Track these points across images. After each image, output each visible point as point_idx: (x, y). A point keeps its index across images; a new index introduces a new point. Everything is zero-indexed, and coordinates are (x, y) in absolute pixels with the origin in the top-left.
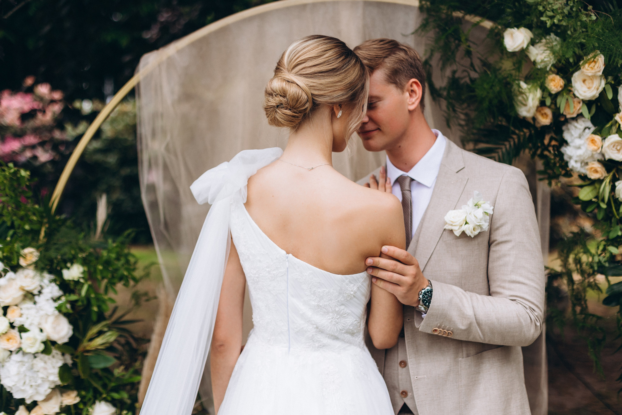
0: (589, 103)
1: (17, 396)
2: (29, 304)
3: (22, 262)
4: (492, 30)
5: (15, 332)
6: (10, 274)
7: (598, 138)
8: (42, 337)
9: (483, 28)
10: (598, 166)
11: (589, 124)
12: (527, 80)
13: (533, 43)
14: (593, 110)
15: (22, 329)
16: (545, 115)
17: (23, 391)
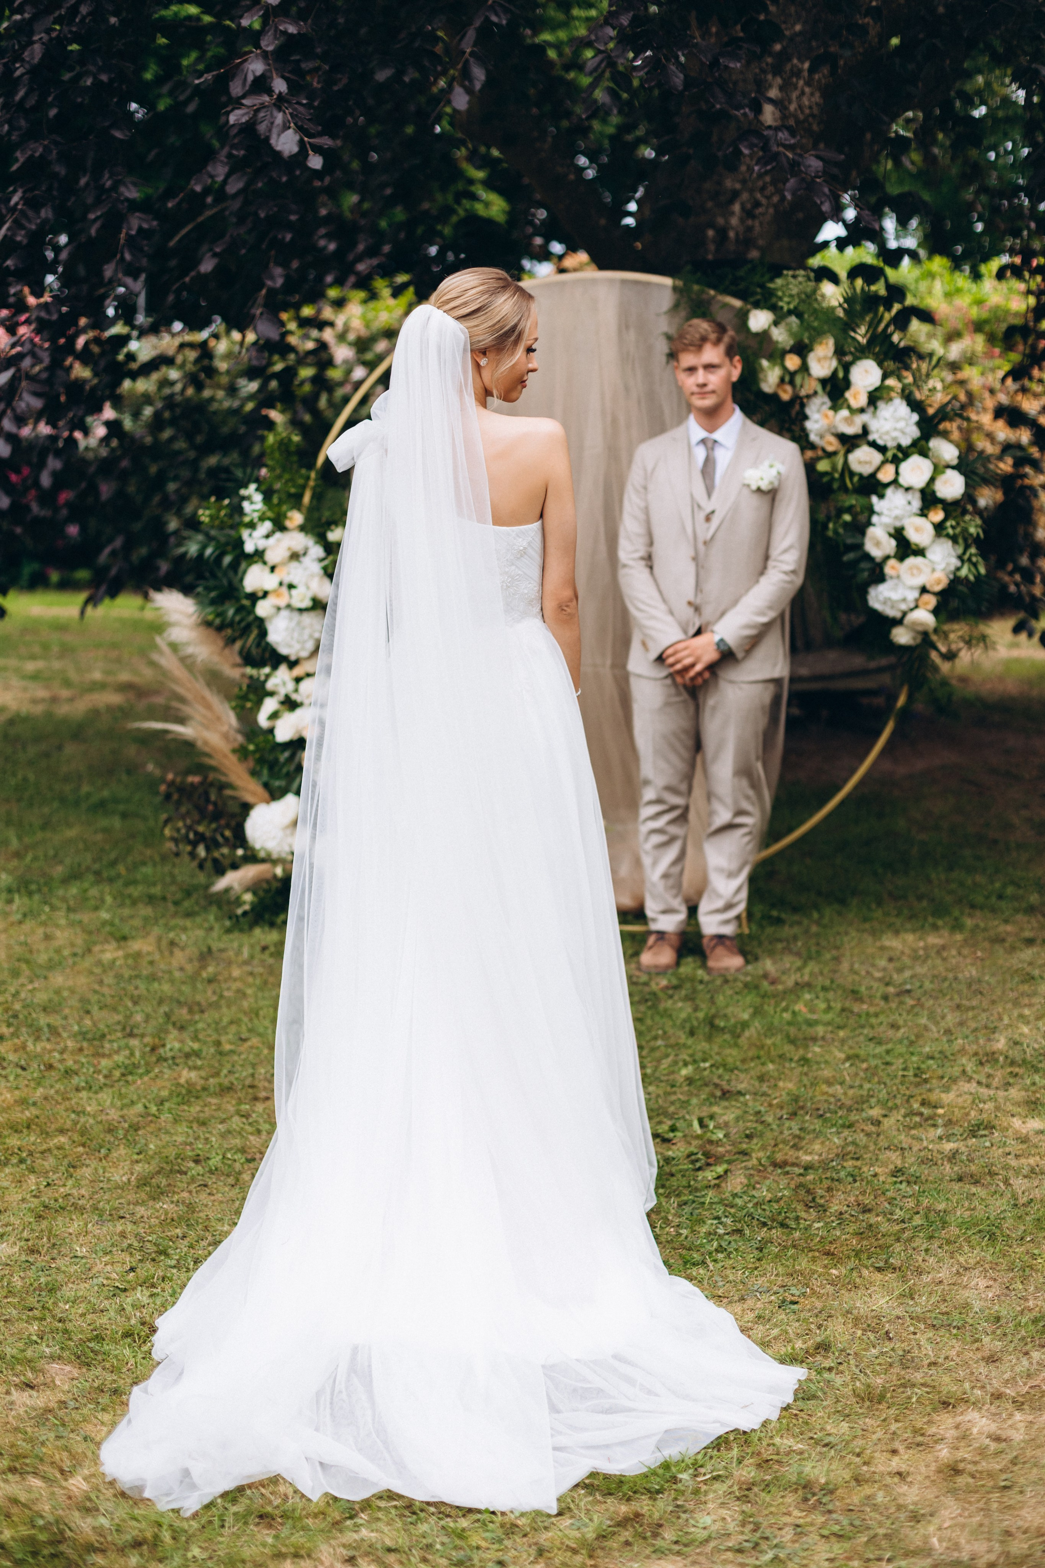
0: (824, 382)
1: (283, 651)
2: (294, 564)
3: (288, 524)
4: (741, 309)
5: (284, 589)
6: (278, 535)
7: (831, 413)
8: (310, 595)
9: (732, 307)
10: (833, 439)
11: (826, 399)
12: (770, 357)
13: (776, 323)
14: (828, 388)
15: (291, 586)
16: (785, 391)
17: (290, 646)
